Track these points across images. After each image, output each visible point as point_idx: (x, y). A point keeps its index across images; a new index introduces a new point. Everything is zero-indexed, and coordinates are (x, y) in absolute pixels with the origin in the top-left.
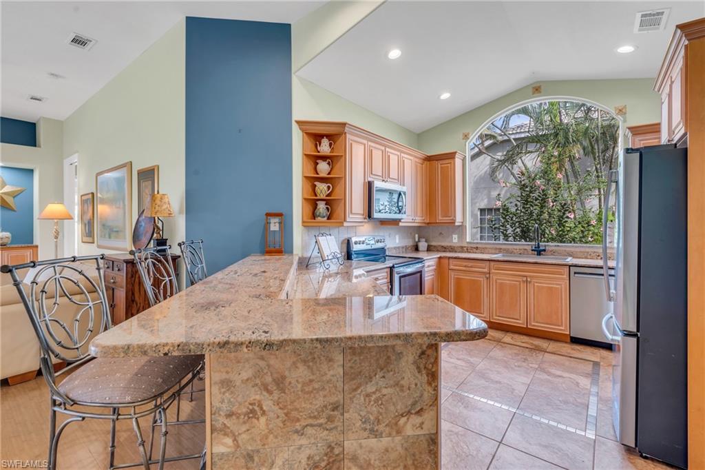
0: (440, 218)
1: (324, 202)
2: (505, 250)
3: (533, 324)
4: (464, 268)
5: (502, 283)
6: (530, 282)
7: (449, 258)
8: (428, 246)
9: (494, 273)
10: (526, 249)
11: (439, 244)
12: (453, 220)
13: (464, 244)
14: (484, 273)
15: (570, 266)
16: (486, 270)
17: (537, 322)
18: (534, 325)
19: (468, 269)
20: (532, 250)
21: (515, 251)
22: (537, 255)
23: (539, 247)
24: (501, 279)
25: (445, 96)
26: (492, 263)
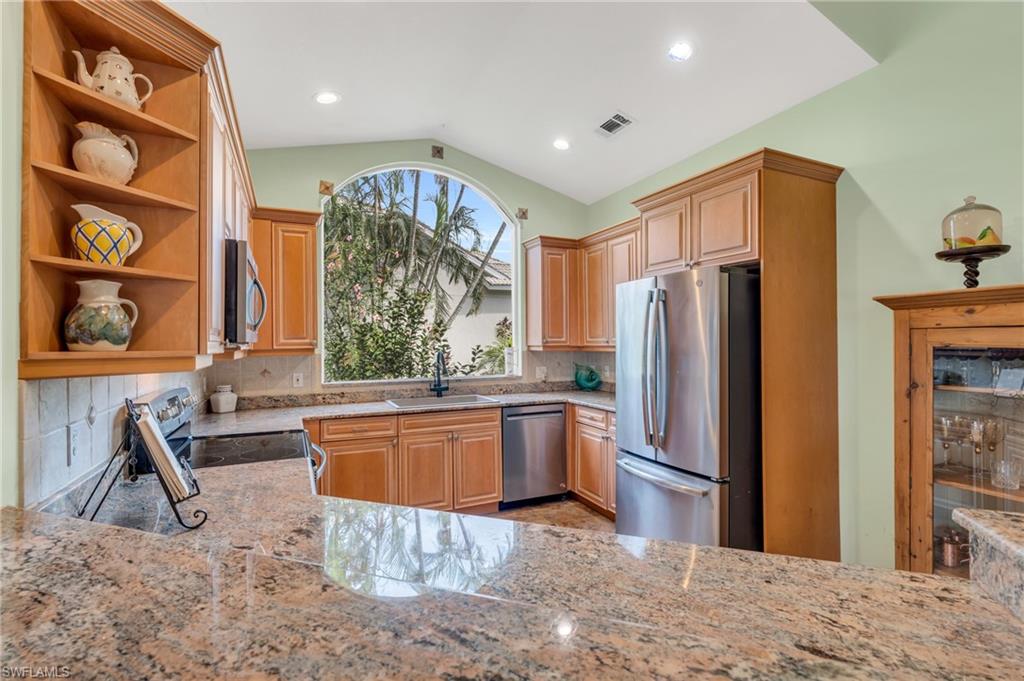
0: (282, 341)
1: (116, 286)
2: (389, 393)
3: (462, 501)
4: (351, 435)
5: (418, 448)
6: (457, 439)
7: (320, 420)
8: (238, 399)
9: (404, 435)
10: (419, 390)
11: (263, 393)
12: (311, 344)
13: (317, 390)
14: (389, 438)
15: (502, 408)
16: (391, 432)
17: (466, 497)
18: (462, 503)
19: (358, 435)
20: (431, 390)
21: (405, 393)
22: (438, 396)
23: (439, 385)
24: (415, 444)
25: (327, 98)
26: (402, 419)
